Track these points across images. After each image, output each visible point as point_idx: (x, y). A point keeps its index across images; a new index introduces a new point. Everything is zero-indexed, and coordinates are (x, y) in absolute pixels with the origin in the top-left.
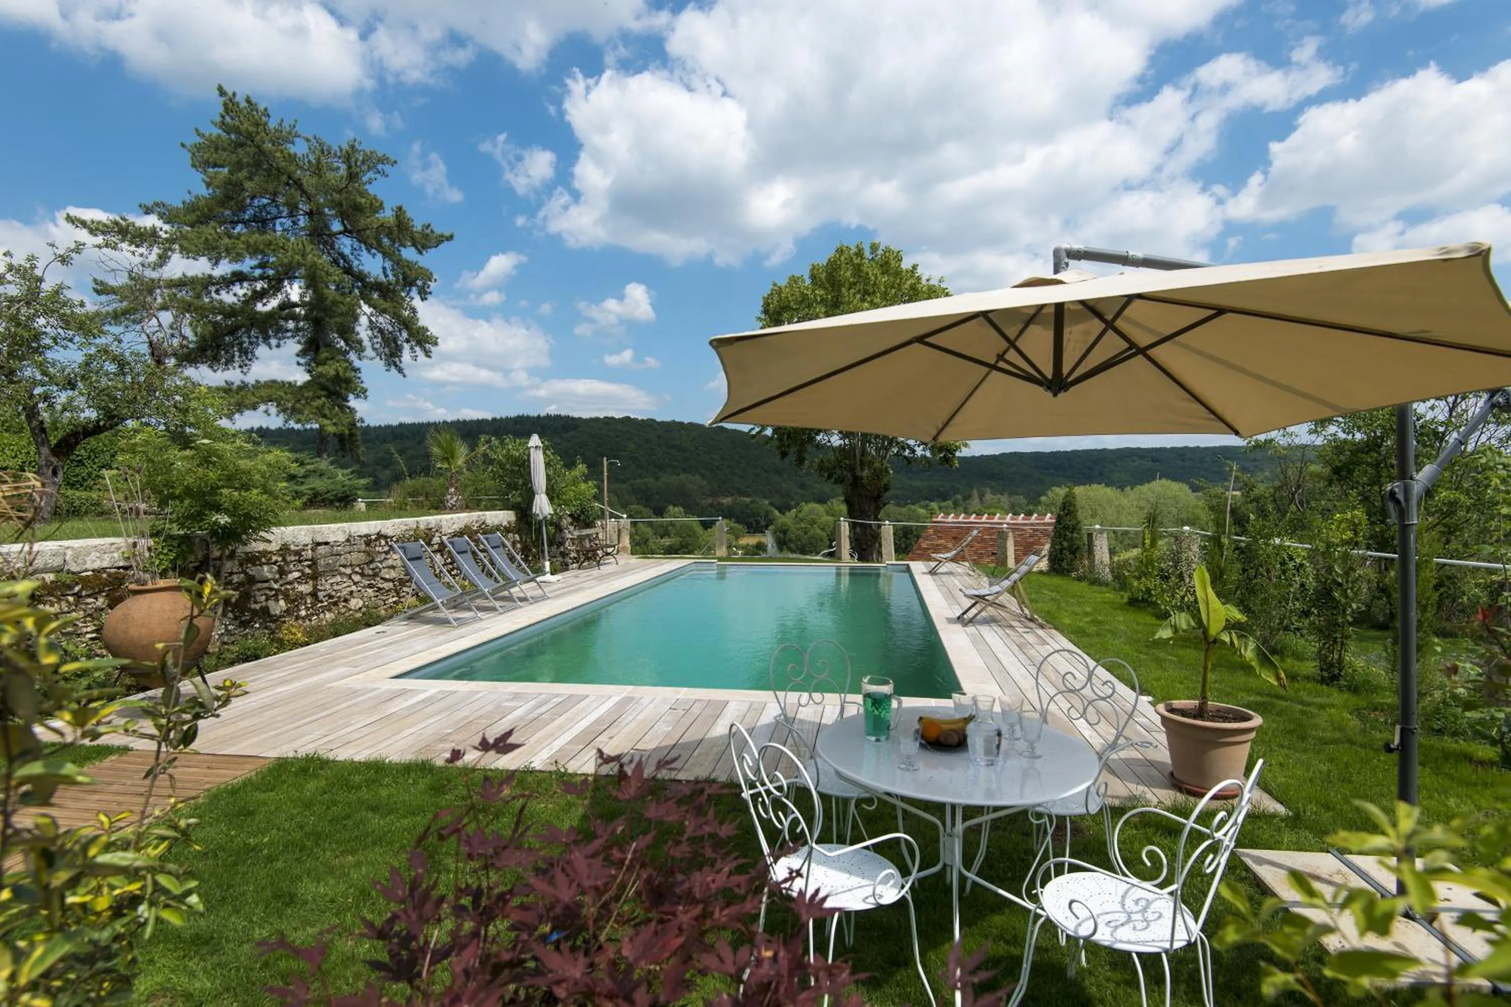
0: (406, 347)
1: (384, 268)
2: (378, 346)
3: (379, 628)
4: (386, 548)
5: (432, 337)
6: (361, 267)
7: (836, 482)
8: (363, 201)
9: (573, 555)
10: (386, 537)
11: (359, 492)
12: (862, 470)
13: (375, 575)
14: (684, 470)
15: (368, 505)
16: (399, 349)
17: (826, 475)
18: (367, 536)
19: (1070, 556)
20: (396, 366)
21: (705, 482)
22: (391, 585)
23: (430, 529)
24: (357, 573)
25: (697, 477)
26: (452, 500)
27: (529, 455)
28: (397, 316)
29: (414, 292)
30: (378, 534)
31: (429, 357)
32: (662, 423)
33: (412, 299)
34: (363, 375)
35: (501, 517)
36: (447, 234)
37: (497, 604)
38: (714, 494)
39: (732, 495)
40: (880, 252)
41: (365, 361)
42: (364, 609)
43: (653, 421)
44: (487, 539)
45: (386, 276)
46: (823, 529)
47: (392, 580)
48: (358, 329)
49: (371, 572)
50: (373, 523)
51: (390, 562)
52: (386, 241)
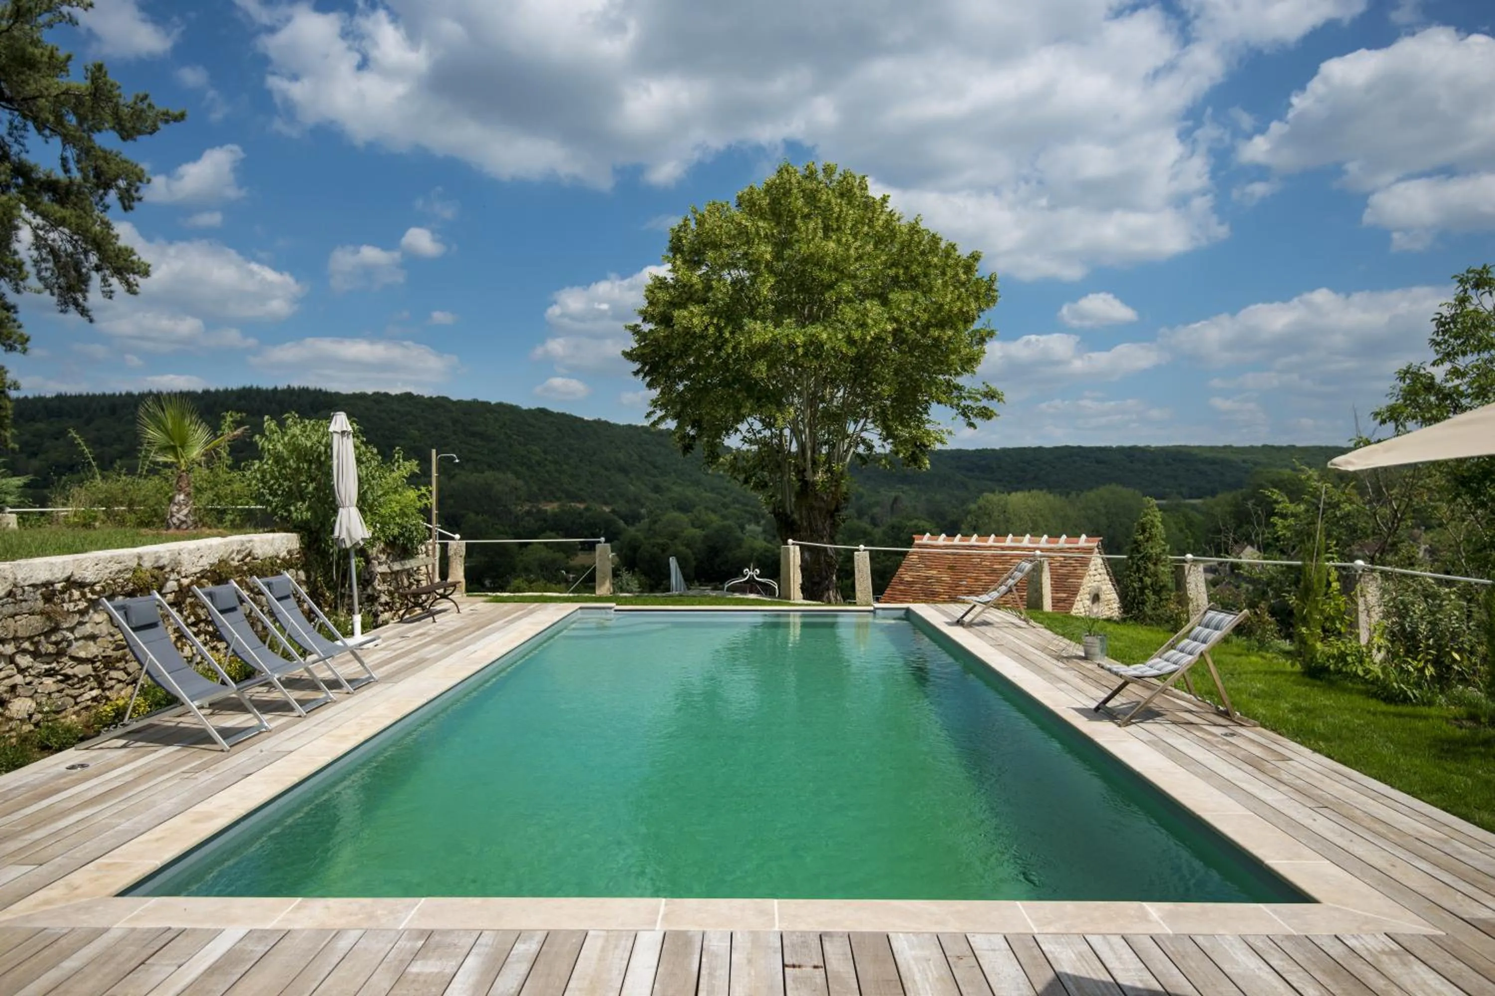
0: (96, 277)
1: (64, 160)
2: (47, 274)
3: (71, 756)
4: (82, 605)
5: (140, 263)
6: (24, 156)
7: (756, 487)
8: (37, 52)
9: (384, 598)
10: (81, 585)
11: (9, 499)
12: (815, 473)
13: (60, 653)
14: (490, 466)
15: (23, 518)
16: (83, 281)
17: (742, 477)
18: (48, 584)
19: (1153, 598)
20: (77, 305)
21: (520, 483)
22: (88, 669)
23: (161, 568)
24: (24, 652)
25: (510, 475)
26: (180, 512)
27: (329, 446)
28: (81, 230)
29: (112, 196)
30: (68, 580)
31: (135, 293)
32: (459, 403)
33: (106, 208)
34: (21, 317)
35: (277, 544)
36: (175, 111)
37: (293, 696)
38: (532, 498)
39: (558, 499)
40: (836, 177)
41: (26, 294)
42: (38, 717)
43: (445, 399)
44: (269, 585)
45: (67, 171)
46: (688, 546)
47: (91, 661)
48: (16, 246)
49: (51, 649)
50: (58, 560)
51: (88, 629)
52: (72, 120)
